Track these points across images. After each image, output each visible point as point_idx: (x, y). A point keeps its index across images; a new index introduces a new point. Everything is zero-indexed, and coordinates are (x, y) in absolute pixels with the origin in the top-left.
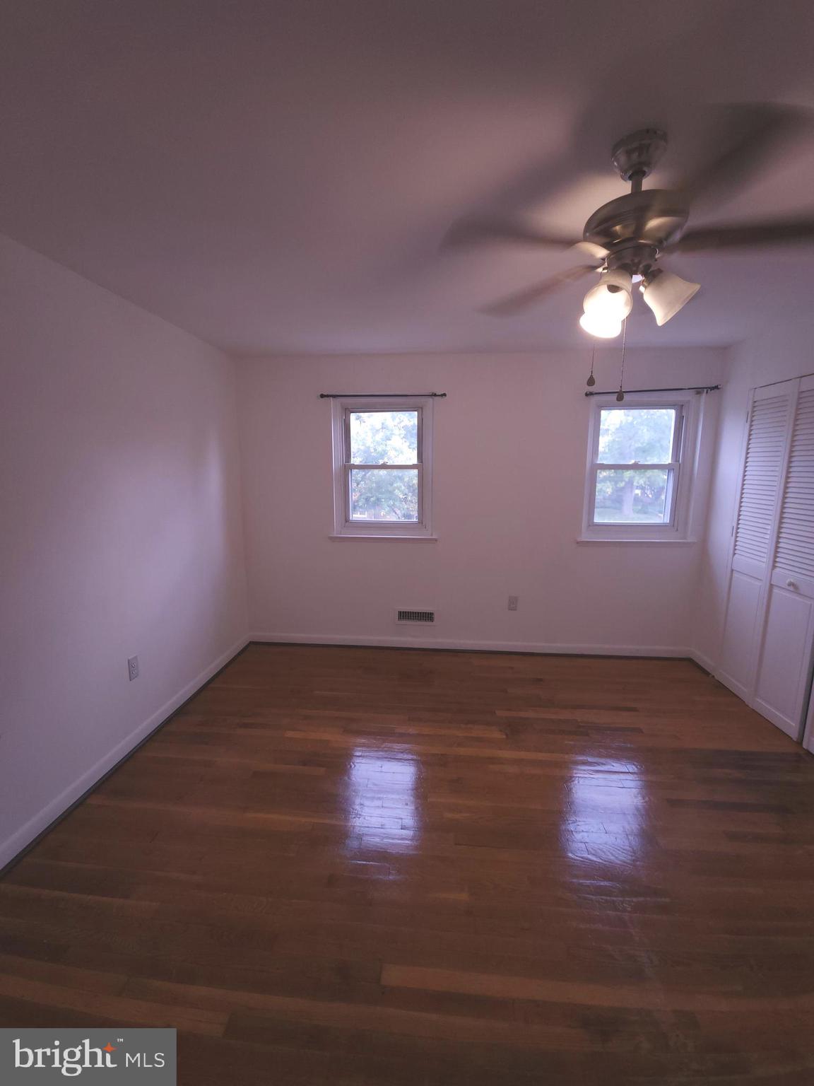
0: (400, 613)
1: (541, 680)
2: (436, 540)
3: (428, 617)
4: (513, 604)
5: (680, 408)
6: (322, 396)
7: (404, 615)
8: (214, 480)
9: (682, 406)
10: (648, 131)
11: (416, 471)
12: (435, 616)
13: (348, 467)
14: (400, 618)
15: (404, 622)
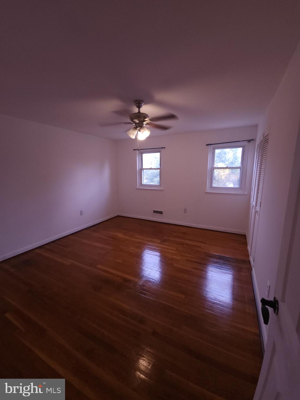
0: (154, 211)
1: (186, 233)
2: (163, 190)
3: (161, 213)
4: (185, 211)
5: (244, 147)
6: (134, 150)
7: (155, 212)
8: (107, 173)
9: (244, 146)
10: (136, 101)
11: (159, 170)
12: (163, 213)
13: (142, 169)
14: (154, 213)
15: (155, 214)
